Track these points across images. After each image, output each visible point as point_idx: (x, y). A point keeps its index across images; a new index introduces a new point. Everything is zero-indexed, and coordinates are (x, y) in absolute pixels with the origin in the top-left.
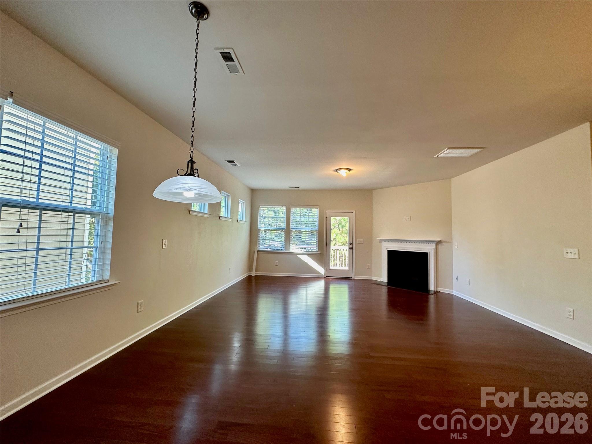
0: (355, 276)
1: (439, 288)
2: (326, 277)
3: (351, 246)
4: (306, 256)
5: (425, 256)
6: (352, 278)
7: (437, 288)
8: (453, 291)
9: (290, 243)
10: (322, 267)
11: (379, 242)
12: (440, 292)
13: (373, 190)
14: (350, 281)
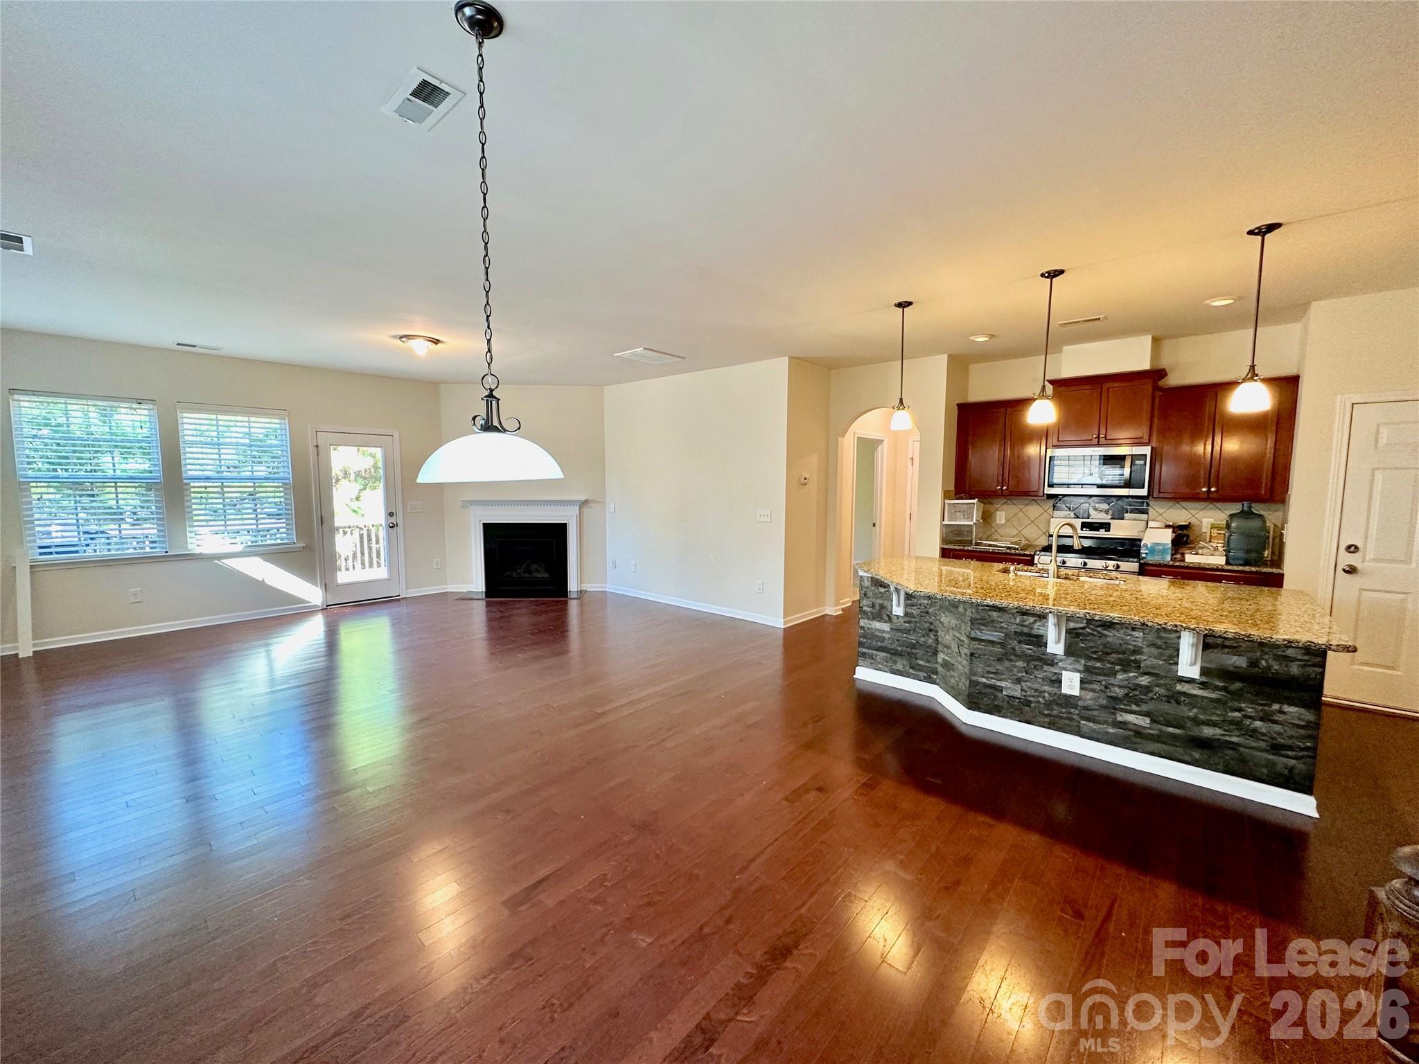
0: (407, 590)
1: (585, 585)
2: (327, 606)
3: (393, 520)
4: (258, 560)
5: (561, 529)
6: (399, 596)
7: (582, 585)
8: (608, 585)
9: (188, 529)
10: (314, 583)
11: (462, 507)
12: (586, 591)
13: (439, 383)
14: (393, 604)
